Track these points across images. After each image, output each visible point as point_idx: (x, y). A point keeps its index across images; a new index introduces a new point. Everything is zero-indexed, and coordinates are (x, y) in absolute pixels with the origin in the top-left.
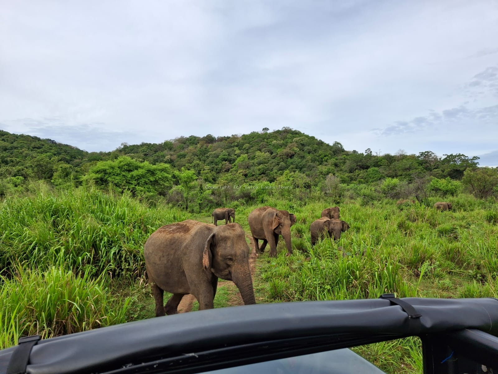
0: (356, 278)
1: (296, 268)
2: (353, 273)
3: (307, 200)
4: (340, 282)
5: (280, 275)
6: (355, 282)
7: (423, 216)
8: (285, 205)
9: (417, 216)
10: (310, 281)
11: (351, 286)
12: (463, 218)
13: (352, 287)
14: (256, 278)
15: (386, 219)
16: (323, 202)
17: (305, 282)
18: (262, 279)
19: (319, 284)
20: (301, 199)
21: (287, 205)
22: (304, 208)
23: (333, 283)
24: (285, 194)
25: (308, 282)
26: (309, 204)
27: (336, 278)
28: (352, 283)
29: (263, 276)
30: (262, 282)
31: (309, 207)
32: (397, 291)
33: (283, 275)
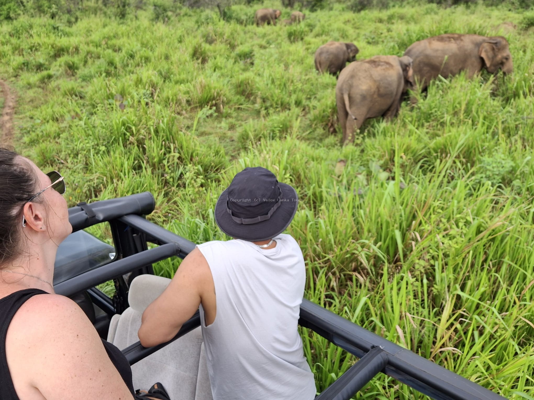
0: (132, 135)
1: (66, 127)
2: (128, 129)
3: (78, 14)
4: (116, 140)
5: (49, 136)
6: (132, 139)
7: (222, 35)
8: (45, 26)
9: (216, 35)
10: (82, 144)
11: (128, 142)
12: (264, 36)
13: (130, 144)
14: (17, 143)
15: (180, 42)
16: (102, 15)
17: (76, 145)
18: (25, 143)
19: (93, 146)
20: (69, 12)
21: (49, 24)
22: (74, 28)
23: (108, 142)
24: (44, 4)
25: (80, 146)
26: (81, 20)
27: (111, 137)
28: (128, 140)
29: (26, 139)
30: (26, 148)
31: (82, 24)
32: (174, 143)
33: (52, 135)
